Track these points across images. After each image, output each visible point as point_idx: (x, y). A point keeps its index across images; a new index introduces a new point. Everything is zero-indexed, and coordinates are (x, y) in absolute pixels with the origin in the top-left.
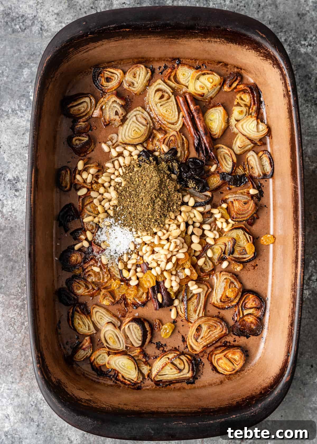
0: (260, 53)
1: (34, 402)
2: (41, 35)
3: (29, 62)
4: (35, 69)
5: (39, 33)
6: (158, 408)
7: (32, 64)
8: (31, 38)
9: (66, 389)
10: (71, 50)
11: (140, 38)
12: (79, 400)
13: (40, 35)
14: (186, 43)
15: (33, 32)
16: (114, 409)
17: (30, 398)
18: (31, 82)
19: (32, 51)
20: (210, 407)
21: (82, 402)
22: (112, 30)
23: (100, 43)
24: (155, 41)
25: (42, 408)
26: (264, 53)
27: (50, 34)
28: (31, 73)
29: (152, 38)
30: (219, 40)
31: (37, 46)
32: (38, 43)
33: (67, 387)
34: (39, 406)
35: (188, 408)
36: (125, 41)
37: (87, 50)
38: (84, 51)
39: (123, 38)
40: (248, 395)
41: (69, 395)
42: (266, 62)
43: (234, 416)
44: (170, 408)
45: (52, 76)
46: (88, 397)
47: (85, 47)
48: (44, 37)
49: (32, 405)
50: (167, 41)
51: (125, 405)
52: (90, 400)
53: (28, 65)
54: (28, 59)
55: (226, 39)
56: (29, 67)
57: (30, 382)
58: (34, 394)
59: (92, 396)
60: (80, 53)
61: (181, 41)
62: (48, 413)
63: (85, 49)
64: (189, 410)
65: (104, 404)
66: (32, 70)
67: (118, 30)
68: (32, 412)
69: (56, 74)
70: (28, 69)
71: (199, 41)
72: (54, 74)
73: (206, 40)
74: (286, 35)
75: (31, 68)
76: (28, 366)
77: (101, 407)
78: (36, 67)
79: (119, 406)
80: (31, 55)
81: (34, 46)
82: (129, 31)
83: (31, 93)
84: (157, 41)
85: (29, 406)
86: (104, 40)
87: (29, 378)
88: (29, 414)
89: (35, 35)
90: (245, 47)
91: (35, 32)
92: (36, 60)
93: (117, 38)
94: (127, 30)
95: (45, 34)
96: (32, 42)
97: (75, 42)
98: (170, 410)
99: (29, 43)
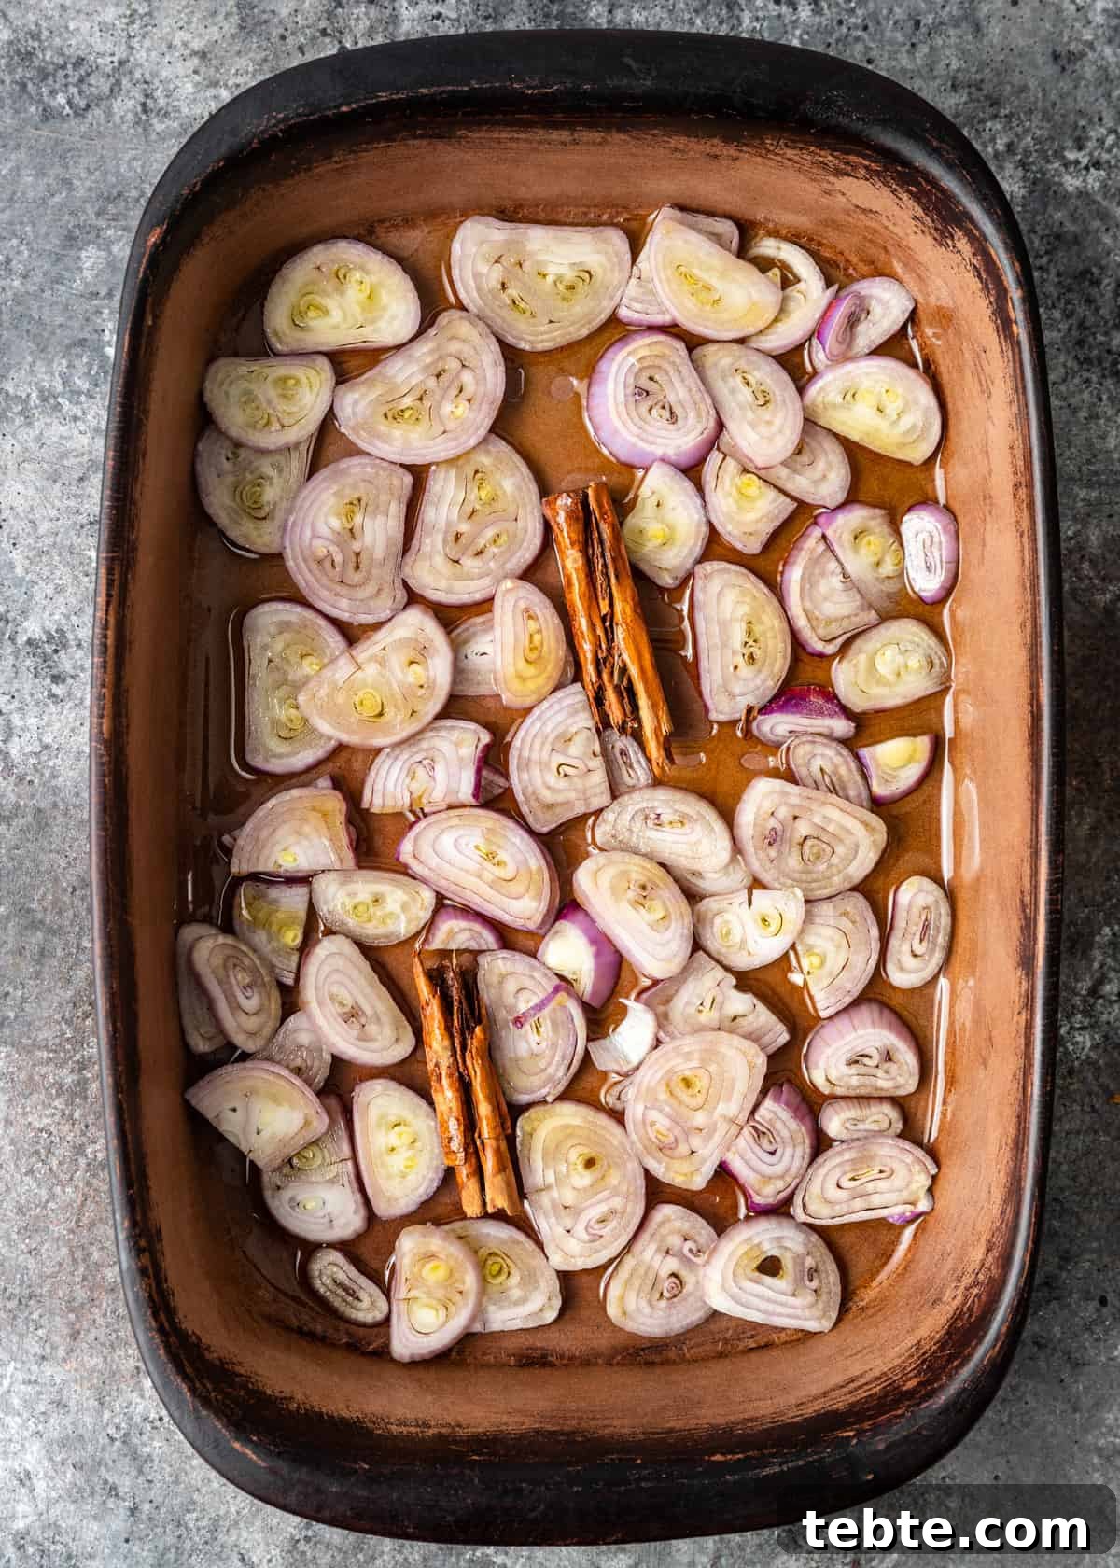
0: (244, 1386)
1: (118, 1428)
2: (145, 129)
3: (103, 224)
4: (122, 250)
5: (138, 122)
6: (604, 142)
7: (110, 232)
8: (109, 140)
9: (920, 212)
10: (911, 1385)
11: (671, 1430)
12: (878, 174)
13: (140, 130)
14: (505, 1418)
15: (117, 119)
16: (756, 142)
17: (107, 1415)
18: (110, 295)
19: (114, 186)
20: (425, 142)
21: (866, 168)
22: (773, 1455)
23: (809, 1411)
24: (615, 1423)
25: (147, 1449)
26: (231, 1386)
27: (176, 125)
28: (109, 264)
29: (626, 1431)
30: (393, 1428)
31: (130, 168)
32: (134, 159)
33: (916, 218)
34: (135, 1441)
35: (499, 141)
36: (721, 1421)
37: (852, 1386)
38: (863, 1381)
39: (728, 1430)
40: (290, 182)
41: (909, 192)
42: (222, 1353)
43: (345, 109)
44: (564, 144)
45: (976, 1291)
46: (844, 183)
47: (862, 1394)
48: (153, 137)
49: (112, 1440)
50: (574, 1422)
51: (716, 156)
52: (838, 173)
53: (98, 236)
54: (98, 214)
55: (370, 1432)
56: (101, 241)
57: (105, 1359)
58: (121, 1399)
59: (829, 187)
60: (877, 1373)
61: (523, 1424)
62: (168, 1469)
63: (860, 1387)
64: (496, 135)
65: (789, 160)
66: (110, 252)
67: (752, 1458)
68: (110, 1463)
69: (960, 1298)
70: (99, 249)
71: (460, 1426)
72: (966, 1297)
73: (435, 1431)
74: (1011, 128)
75: (107, 245)
76: (97, 1303)
77: (801, 149)
78: (124, 240)
79: (737, 154)
80: (108, 198)
81: (118, 166)
82: (713, 1454)
83: (107, 332)
84: (606, 1422)
85: (104, 1441)
86: (795, 1420)
87: (103, 1344)
88: (102, 1468)
89: (124, 127)
90: (298, 1407)
91: (122, 117)
92: (125, 217)
93: (751, 1428)
94: (718, 1457)
95: (159, 127)
96: (112, 154)
97: (899, 1412)
98: (565, 135)
99: (102, 156)
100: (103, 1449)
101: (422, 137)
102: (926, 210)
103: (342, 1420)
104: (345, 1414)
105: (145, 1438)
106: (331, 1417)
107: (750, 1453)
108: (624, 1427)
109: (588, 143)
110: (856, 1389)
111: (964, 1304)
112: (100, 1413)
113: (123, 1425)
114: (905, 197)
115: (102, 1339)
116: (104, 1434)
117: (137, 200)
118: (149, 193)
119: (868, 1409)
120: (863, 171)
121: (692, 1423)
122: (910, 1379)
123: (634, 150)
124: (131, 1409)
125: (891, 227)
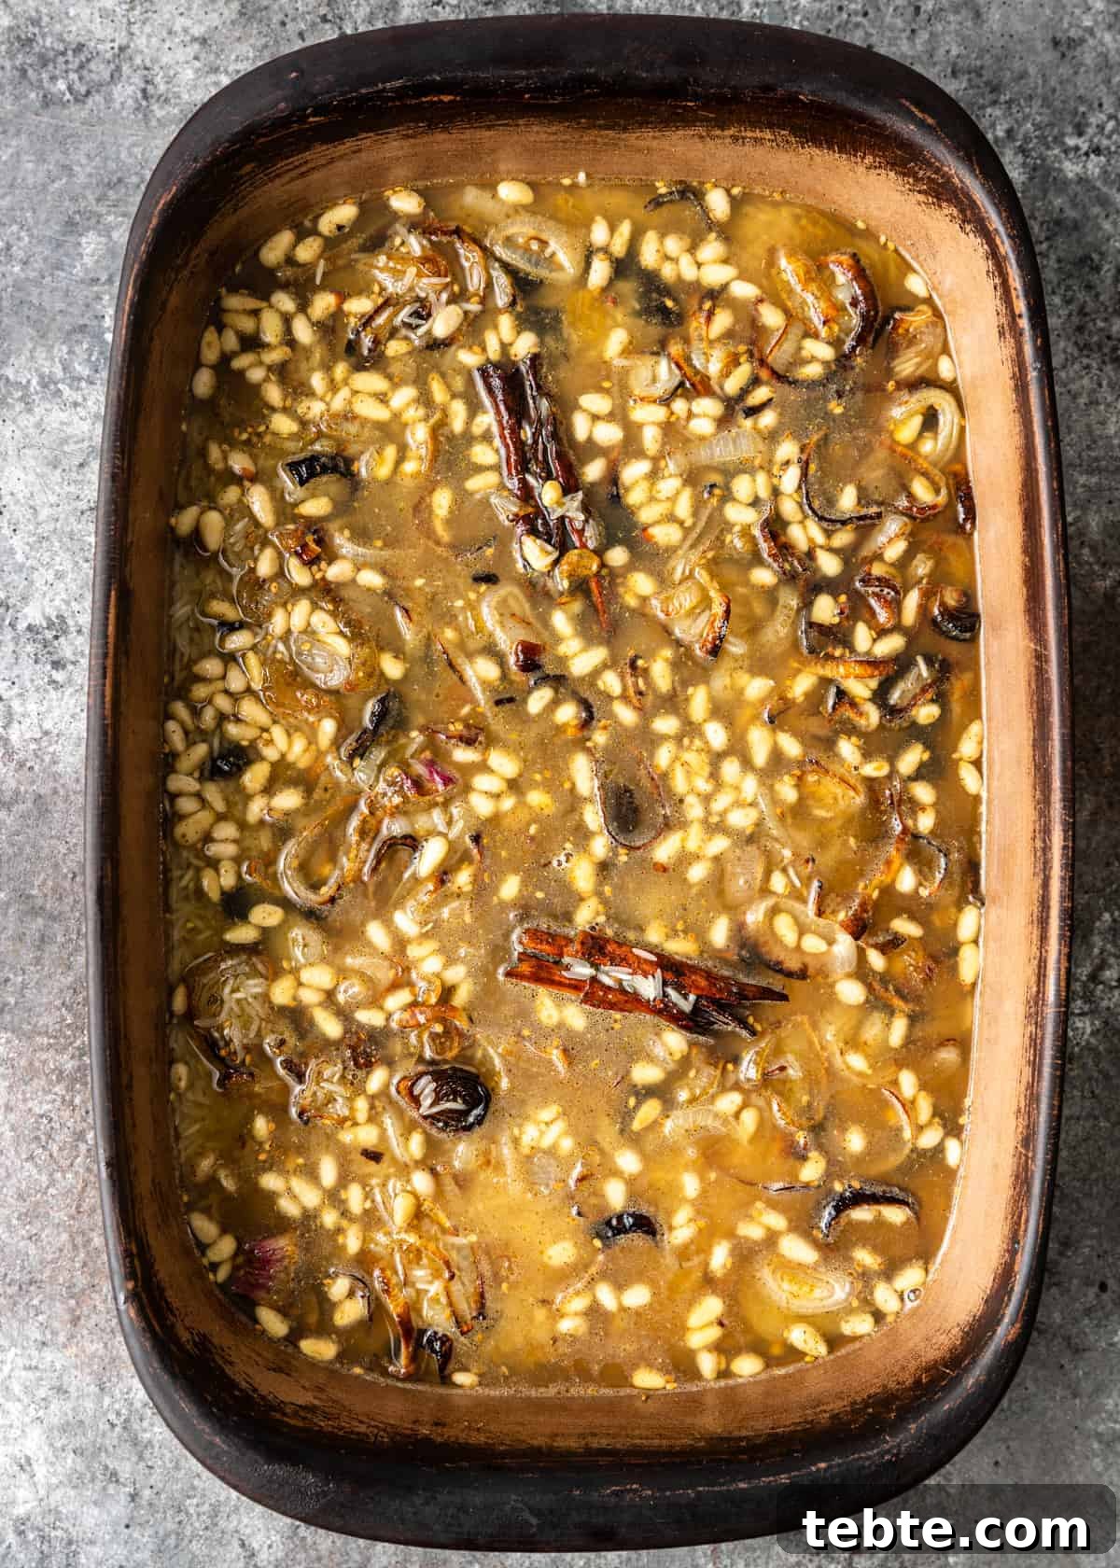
0: (917, 180)
1: (118, 1414)
2: (145, 115)
3: (103, 210)
4: (121, 236)
5: (138, 108)
6: (552, 1436)
7: (111, 218)
8: (109, 126)
9: (228, 1369)
10: (248, 168)
11: (489, 128)
12: (273, 1408)
13: (140, 116)
14: (655, 143)
15: (117, 106)
16: (398, 1439)
17: (107, 1401)
18: (110, 281)
19: (114, 172)
21: (284, 1414)
22: (390, 99)
23: (349, 144)
24: (544, 137)
25: (147, 1435)
26: (931, 180)
27: (176, 111)
28: (108, 249)
29: (535, 129)
30: (769, 136)
31: (130, 154)
32: (134, 145)
33: (231, 1363)
34: (136, 1426)
36: (441, 137)
37: (304, 169)
38: (293, 174)
39: (432, 126)
40: (872, 1392)
41: (241, 1390)
42: (938, 214)
43: (823, 1465)
44: (594, 1435)
45: (179, 262)
46: (304, 1398)
47: (296, 160)
48: (154, 123)
49: (113, 1425)
50: (586, 138)
51: (437, 1424)
52: (312, 1409)
53: (98, 222)
54: (98, 200)
55: (794, 132)
56: (101, 227)
57: (106, 1344)
58: (120, 1385)
59: (319, 1395)
60: (278, 182)
61: (637, 138)
62: (168, 1455)
63: (296, 167)
64: (664, 1442)
65: (361, 1422)
66: (110, 237)
67: (412, 97)
68: (111, 1449)
69: (193, 255)
70: (100, 235)
71: (701, 137)
72: (188, 255)
73: (726, 133)
74: (1011, 114)
75: (107, 231)
76: (97, 1288)
77: (352, 1432)
78: (124, 227)
79: (415, 1427)
80: (109, 184)
81: (118, 152)
82: (450, 102)
83: (107, 319)
84: (552, 138)
85: (104, 1426)
86: (364, 135)
87: (103, 1330)
88: (103, 1454)
89: (124, 114)
90: (863, 158)
91: (122, 103)
92: (126, 203)
93: (409, 128)
94: (446, 98)
95: (159, 113)
96: (112, 140)
97: (262, 140)
98: (595, 1443)
99: (102, 143)
100: (104, 1435)
101: (741, 1439)
102: (223, 1371)
103: (819, 146)
104: (815, 151)
105: (145, 1424)
106: (830, 148)
107: (414, 102)
108: (538, 132)
109: (570, 1435)
110: (301, 165)
111: (190, 250)
112: (99, 1401)
113: (123, 1411)
114: (244, 1385)
115: (102, 1324)
116: (104, 1420)
117: (138, 186)
118: (148, 177)
119: (291, 144)
120: (288, 1411)
121: (468, 135)
122: (248, 174)
123: (521, 1429)
124: (132, 1395)
125: (253, 1355)
